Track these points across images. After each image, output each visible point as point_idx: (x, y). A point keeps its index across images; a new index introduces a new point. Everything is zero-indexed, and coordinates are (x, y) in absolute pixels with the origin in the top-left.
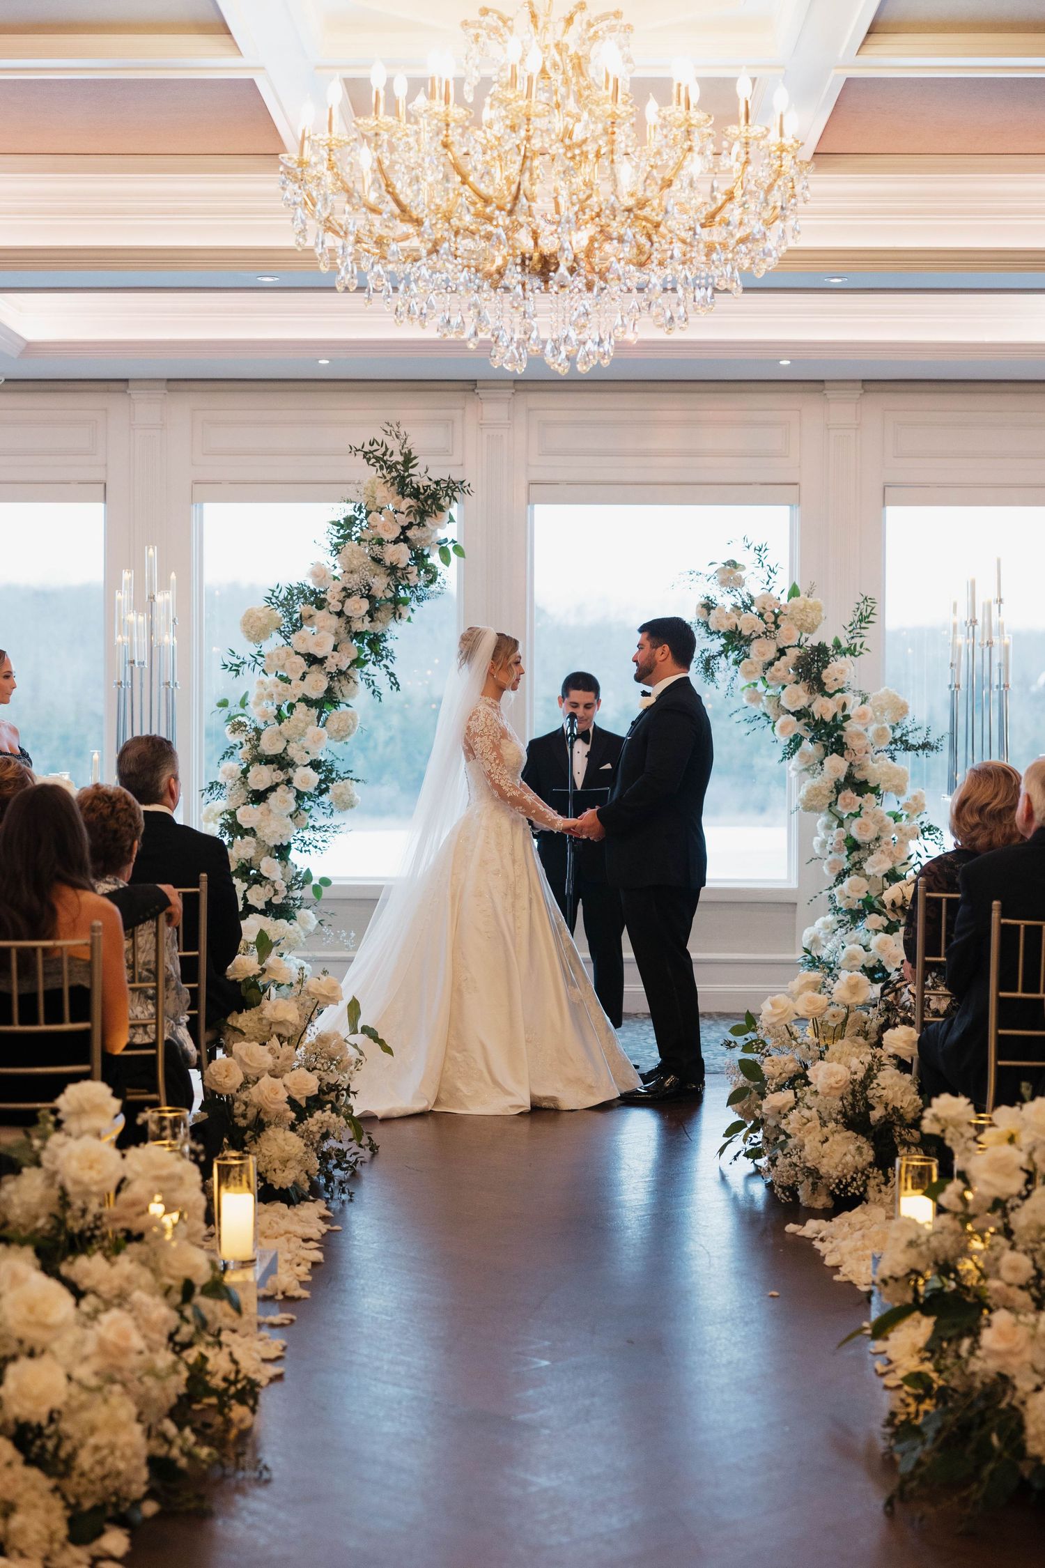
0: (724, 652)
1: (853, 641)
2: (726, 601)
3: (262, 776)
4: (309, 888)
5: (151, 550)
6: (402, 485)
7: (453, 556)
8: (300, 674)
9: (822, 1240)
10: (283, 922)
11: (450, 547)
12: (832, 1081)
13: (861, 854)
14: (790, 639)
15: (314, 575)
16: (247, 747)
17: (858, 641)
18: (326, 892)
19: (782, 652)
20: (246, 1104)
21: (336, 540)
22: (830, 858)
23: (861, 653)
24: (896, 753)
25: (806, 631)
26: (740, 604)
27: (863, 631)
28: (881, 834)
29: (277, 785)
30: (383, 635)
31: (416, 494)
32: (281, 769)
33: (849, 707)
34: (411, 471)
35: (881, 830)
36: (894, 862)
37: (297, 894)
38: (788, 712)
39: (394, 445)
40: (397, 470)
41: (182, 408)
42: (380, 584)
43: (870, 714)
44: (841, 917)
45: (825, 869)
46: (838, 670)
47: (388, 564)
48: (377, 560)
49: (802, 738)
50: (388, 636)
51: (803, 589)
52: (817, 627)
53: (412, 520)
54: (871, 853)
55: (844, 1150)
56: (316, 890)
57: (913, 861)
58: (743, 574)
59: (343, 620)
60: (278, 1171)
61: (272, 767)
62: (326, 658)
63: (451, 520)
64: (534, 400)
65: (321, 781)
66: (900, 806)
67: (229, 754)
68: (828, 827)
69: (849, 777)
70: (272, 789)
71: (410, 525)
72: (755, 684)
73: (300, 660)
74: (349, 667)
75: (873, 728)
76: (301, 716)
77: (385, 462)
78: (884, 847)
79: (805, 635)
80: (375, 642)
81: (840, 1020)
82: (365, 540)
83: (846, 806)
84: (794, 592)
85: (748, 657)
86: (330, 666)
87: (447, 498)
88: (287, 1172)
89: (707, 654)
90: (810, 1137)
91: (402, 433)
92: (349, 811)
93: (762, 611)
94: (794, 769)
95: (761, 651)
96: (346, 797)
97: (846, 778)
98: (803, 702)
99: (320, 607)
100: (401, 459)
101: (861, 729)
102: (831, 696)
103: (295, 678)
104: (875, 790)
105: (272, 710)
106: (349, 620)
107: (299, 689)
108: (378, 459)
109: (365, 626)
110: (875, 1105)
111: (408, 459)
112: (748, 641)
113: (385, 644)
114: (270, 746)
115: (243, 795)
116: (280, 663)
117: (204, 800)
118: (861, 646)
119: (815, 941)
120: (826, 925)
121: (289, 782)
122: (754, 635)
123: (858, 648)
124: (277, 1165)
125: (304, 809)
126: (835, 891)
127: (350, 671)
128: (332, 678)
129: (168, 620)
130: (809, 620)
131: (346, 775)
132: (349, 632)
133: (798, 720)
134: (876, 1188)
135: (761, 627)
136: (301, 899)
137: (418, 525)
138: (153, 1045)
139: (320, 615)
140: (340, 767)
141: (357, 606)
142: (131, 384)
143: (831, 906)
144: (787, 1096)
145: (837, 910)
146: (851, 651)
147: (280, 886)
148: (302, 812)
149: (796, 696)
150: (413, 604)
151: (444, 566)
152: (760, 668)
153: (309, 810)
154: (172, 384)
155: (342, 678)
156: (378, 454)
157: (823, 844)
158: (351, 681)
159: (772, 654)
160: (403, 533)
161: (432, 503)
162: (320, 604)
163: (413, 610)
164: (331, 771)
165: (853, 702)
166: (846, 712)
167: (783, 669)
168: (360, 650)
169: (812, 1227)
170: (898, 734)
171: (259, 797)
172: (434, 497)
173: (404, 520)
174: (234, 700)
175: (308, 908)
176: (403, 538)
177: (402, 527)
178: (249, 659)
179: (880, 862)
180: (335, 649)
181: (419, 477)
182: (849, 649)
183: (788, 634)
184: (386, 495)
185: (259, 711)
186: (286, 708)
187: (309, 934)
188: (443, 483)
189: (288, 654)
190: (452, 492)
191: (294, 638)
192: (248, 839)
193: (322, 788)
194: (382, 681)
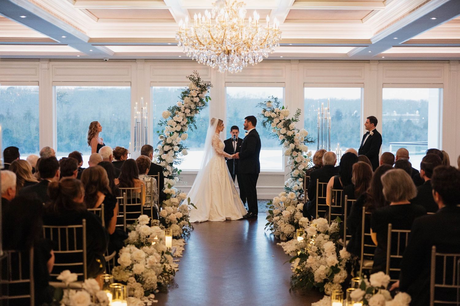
0: (268, 121)
1: (296, 119)
2: (268, 110)
3: (167, 148)
4: (177, 173)
5: (142, 98)
6: (198, 85)
7: (209, 100)
8: (175, 126)
9: (284, 246)
10: (171, 180)
11: (208, 98)
13: (298, 165)
15: (178, 104)
16: (164, 141)
17: (297, 118)
18: (180, 173)
19: (280, 121)
20: (168, 219)
21: (183, 96)
22: (291, 166)
24: (305, 143)
25: (286, 116)
26: (271, 110)
27: (298, 116)
29: (170, 150)
30: (193, 117)
32: (171, 146)
33: (295, 133)
34: (199, 82)
35: (302, 160)
36: (304, 167)
37: (174, 173)
38: (282, 134)
39: (196, 76)
40: (196, 81)
41: (148, 65)
42: (193, 106)
43: (300, 135)
44: (293, 179)
45: (290, 168)
46: (293, 125)
47: (194, 102)
48: (192, 101)
49: (285, 140)
51: (285, 107)
52: (288, 115)
54: (300, 165)
57: (309, 166)
58: (272, 104)
59: (184, 114)
61: (169, 146)
62: (181, 122)
63: (208, 92)
65: (180, 149)
66: (306, 155)
67: (159, 143)
68: (290, 159)
69: (295, 148)
70: (169, 151)
71: (199, 93)
72: (274, 128)
73: (175, 123)
75: (300, 138)
76: (175, 135)
77: (194, 80)
78: (303, 164)
80: (191, 119)
81: (289, 202)
82: (189, 97)
83: (294, 155)
84: (283, 108)
85: (273, 122)
86: (182, 124)
87: (207, 88)
88: (176, 233)
89: (264, 121)
91: (197, 73)
92: (186, 155)
93: (276, 112)
94: (283, 146)
95: (276, 121)
96: (185, 153)
98: (285, 132)
100: (197, 79)
101: (298, 138)
102: (291, 131)
104: (301, 151)
105: (169, 134)
106: (186, 114)
107: (175, 129)
108: (192, 79)
109: (189, 115)
111: (199, 79)
112: (273, 119)
113: (194, 119)
114: (168, 141)
115: (163, 152)
116: (171, 123)
118: (298, 120)
119: (287, 184)
120: (290, 180)
121: (173, 149)
122: (274, 117)
126: (292, 173)
127: (186, 125)
128: (182, 127)
129: (145, 113)
130: (286, 114)
131: (185, 148)
132: (186, 116)
133: (284, 136)
135: (276, 115)
136: (175, 175)
137: (201, 93)
138: (150, 208)
139: (180, 113)
140: (184, 146)
141: (187, 111)
142: (137, 60)
143: (291, 176)
145: (293, 177)
146: (296, 121)
147: (171, 172)
148: (175, 156)
149: (283, 131)
151: (207, 102)
152: (276, 125)
153: (177, 155)
154: (146, 60)
155: (184, 126)
156: (192, 78)
157: (290, 162)
158: (186, 127)
159: (278, 121)
161: (204, 89)
162: (180, 110)
163: (200, 111)
164: (182, 147)
165: (296, 131)
166: (294, 134)
167: (281, 125)
168: (188, 120)
169: (282, 244)
170: (306, 138)
171: (166, 152)
172: (204, 87)
173: (198, 92)
174: (161, 131)
175: (177, 177)
176: (198, 96)
177: (197, 94)
178: (164, 122)
179: (302, 167)
180: (183, 120)
181: (201, 83)
183: (282, 117)
184: (194, 87)
185: (166, 134)
186: (172, 133)
187: (177, 182)
188: (206, 84)
189: (172, 121)
190: (208, 86)
191: (174, 118)
192: (164, 162)
193: (180, 151)
194: (193, 127)
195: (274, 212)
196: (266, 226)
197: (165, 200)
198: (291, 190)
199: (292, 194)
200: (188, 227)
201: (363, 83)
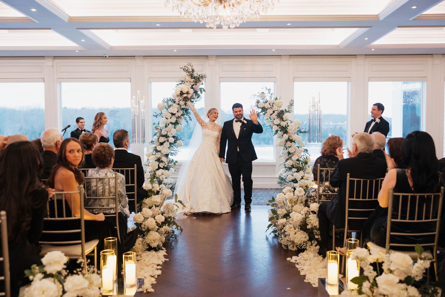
0: (262, 112)
1: (289, 109)
2: (261, 101)
3: (162, 139)
4: (173, 163)
5: (139, 92)
6: (192, 76)
7: (203, 92)
8: (170, 117)
9: (297, 264)
10: (167, 171)
11: (202, 90)
12: (298, 219)
13: (291, 155)
14: (276, 109)
15: (173, 96)
16: (159, 133)
18: (176, 164)
19: (274, 112)
20: (145, 225)
22: (284, 156)
24: (298, 134)
25: (279, 107)
26: (264, 102)
27: (291, 107)
28: (295, 151)
29: (165, 141)
31: (195, 78)
32: (166, 138)
34: (194, 73)
36: (298, 157)
37: (170, 164)
38: (275, 125)
39: (190, 67)
40: (191, 73)
41: (147, 62)
43: (293, 125)
44: (286, 169)
45: (283, 158)
46: (286, 116)
49: (278, 130)
51: (278, 98)
54: (293, 155)
55: (301, 236)
56: (175, 164)
57: (302, 157)
58: (266, 95)
59: (179, 106)
60: (153, 243)
61: (164, 137)
62: (176, 114)
63: (202, 84)
64: (220, 60)
65: (175, 140)
66: (299, 145)
67: (155, 135)
68: (284, 149)
69: (289, 139)
71: (193, 85)
72: (268, 119)
73: (170, 115)
74: (181, 116)
75: (294, 128)
76: (170, 126)
77: (188, 71)
78: (296, 154)
79: (279, 108)
80: (186, 110)
81: (296, 199)
83: (288, 145)
84: (276, 99)
85: (267, 113)
87: (201, 79)
88: (155, 243)
90: (292, 233)
91: (192, 65)
92: (181, 147)
93: (270, 103)
94: (276, 137)
95: (270, 111)
96: (180, 144)
98: (278, 123)
100: (191, 71)
101: (291, 128)
102: (285, 121)
103: (169, 118)
104: (294, 142)
105: (164, 125)
106: (181, 106)
107: (170, 120)
109: (183, 107)
110: (309, 224)
111: (193, 71)
112: (267, 109)
113: (188, 111)
114: (164, 133)
115: (158, 143)
116: (166, 115)
117: (150, 145)
119: (281, 174)
120: (283, 171)
121: (168, 141)
122: (268, 108)
123: (290, 111)
124: (152, 241)
125: (172, 146)
126: (286, 163)
128: (177, 118)
129: (143, 106)
130: (280, 105)
131: (180, 139)
132: (181, 108)
133: (278, 126)
134: (309, 247)
135: (269, 106)
136: (171, 166)
137: (195, 85)
138: (115, 214)
139: (174, 104)
140: (179, 137)
141: (182, 103)
142: (135, 57)
143: (284, 167)
144: (284, 220)
147: (166, 163)
149: (277, 121)
150: (194, 102)
151: (201, 94)
152: (269, 115)
154: (145, 57)
155: (179, 118)
156: (186, 69)
157: (283, 153)
158: (181, 119)
159: (272, 112)
160: (192, 87)
161: (198, 80)
162: (175, 102)
164: (177, 138)
165: (289, 122)
166: (288, 125)
167: (274, 116)
168: (183, 112)
169: (294, 259)
170: (299, 129)
171: (162, 144)
172: (199, 78)
173: (192, 84)
174: (157, 123)
175: (172, 168)
178: (159, 114)
179: (296, 157)
180: (178, 112)
181: (195, 74)
182: (288, 111)
183: (275, 108)
184: (188, 78)
185: (162, 125)
186: (167, 125)
187: (172, 173)
188: (200, 76)
189: (167, 113)
190: (202, 77)
191: (169, 109)
192: (159, 153)
193: (175, 142)
194: (188, 119)
195: (278, 212)
196: (268, 228)
197: (146, 198)
198: (285, 180)
199: (300, 190)
200: (175, 228)
201: (350, 77)
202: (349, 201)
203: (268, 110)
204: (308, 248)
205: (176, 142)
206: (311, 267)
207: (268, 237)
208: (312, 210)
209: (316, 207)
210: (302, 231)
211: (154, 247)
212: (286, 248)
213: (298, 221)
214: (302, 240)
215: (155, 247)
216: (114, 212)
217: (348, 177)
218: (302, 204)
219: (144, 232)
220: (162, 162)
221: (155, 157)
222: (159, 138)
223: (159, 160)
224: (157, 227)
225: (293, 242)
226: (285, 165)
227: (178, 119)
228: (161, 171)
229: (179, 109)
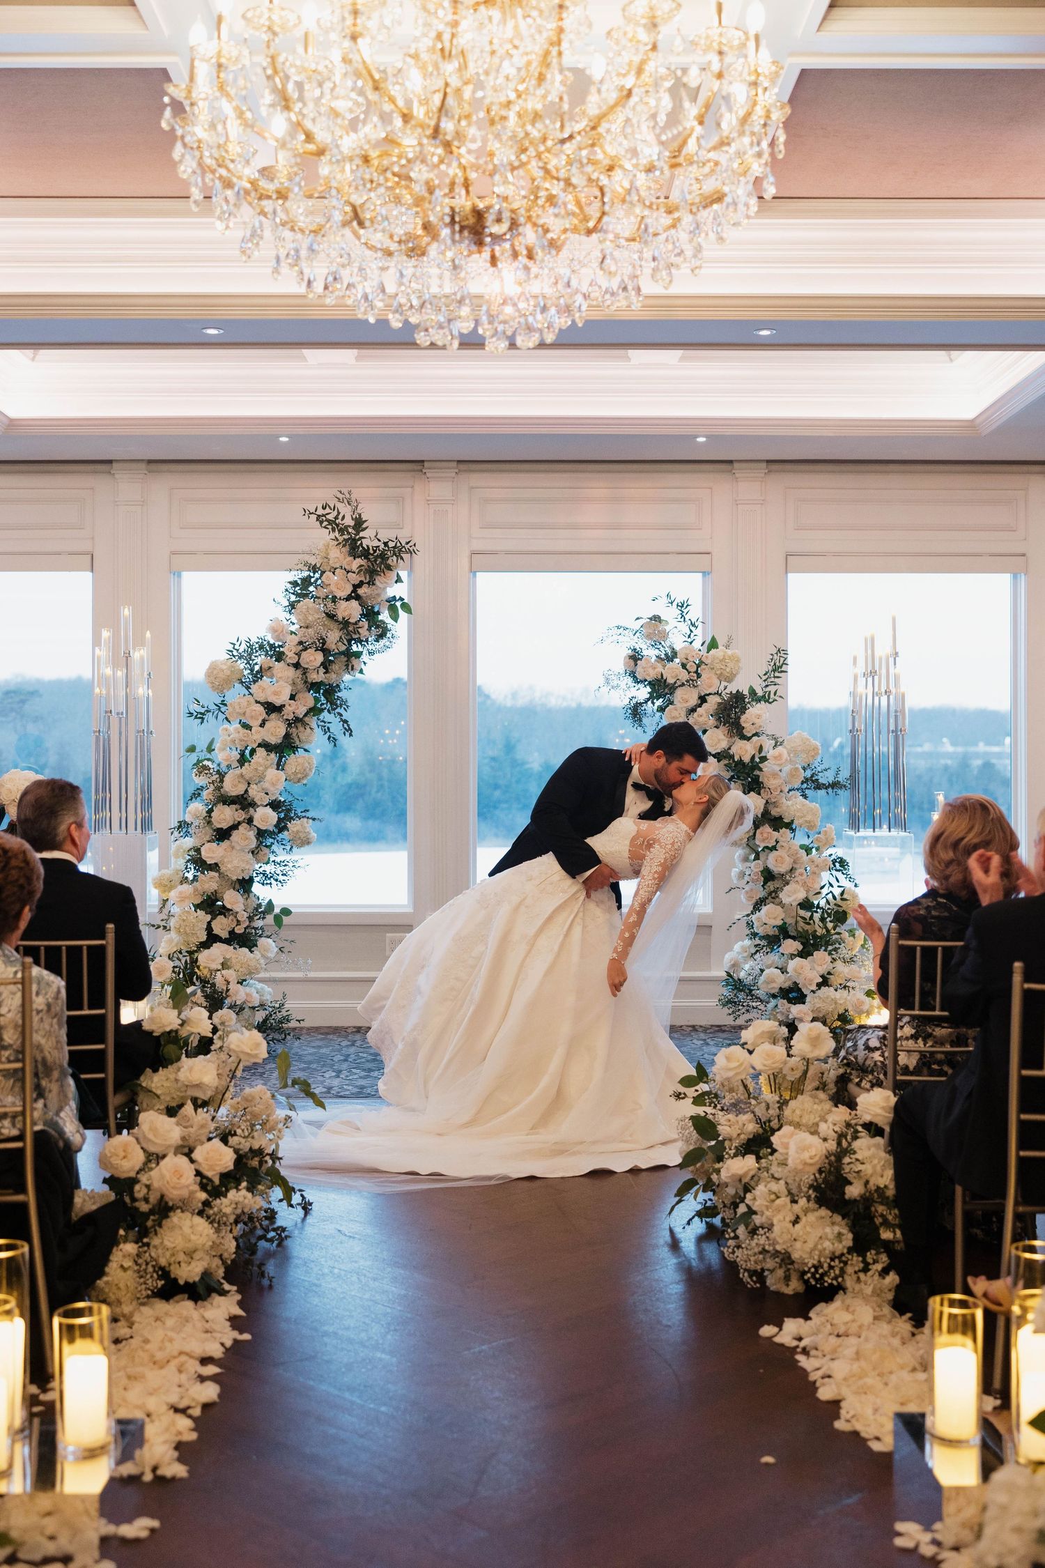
0: (651, 698)
1: (768, 689)
2: (651, 653)
3: (223, 816)
4: (270, 919)
5: (126, 610)
6: (354, 548)
7: (402, 613)
8: (260, 722)
9: (805, 1352)
10: (245, 950)
11: (398, 604)
12: (806, 1156)
13: (777, 884)
14: (710, 687)
15: (274, 630)
16: (212, 787)
17: (772, 689)
18: (286, 920)
19: (703, 699)
20: (148, 1187)
21: (293, 598)
22: (747, 888)
23: (775, 700)
24: (807, 792)
25: (725, 680)
26: (663, 656)
27: (776, 680)
28: (795, 866)
29: (239, 823)
30: (338, 686)
32: (243, 809)
33: (765, 749)
34: (362, 534)
35: (795, 862)
36: (807, 891)
37: (259, 923)
39: (345, 510)
40: (348, 533)
41: (162, 487)
42: (333, 637)
43: (785, 755)
44: (757, 941)
45: (743, 898)
46: (754, 715)
47: (340, 619)
48: (331, 616)
50: (342, 686)
51: (721, 641)
52: (735, 675)
53: (363, 579)
54: (787, 883)
55: (819, 1232)
56: (278, 920)
57: (825, 891)
58: (668, 628)
59: (299, 672)
60: (182, 1264)
61: (234, 807)
62: (284, 705)
63: (399, 580)
64: (476, 479)
65: (280, 820)
66: (811, 840)
67: (196, 795)
68: (746, 859)
69: (766, 813)
70: (235, 827)
71: (361, 584)
73: (260, 709)
74: (305, 715)
75: (787, 769)
76: (260, 760)
77: (337, 525)
78: (799, 878)
79: (724, 684)
80: (330, 692)
81: (798, 1074)
82: (319, 598)
83: (763, 840)
84: (713, 644)
85: (672, 703)
86: (288, 712)
87: (395, 558)
88: (193, 1264)
89: (634, 701)
90: (780, 1217)
91: (353, 499)
92: (306, 848)
93: (685, 661)
95: (685, 697)
96: (302, 835)
97: (763, 815)
98: (723, 745)
99: (278, 660)
100: (352, 523)
101: (776, 769)
102: (749, 739)
103: (255, 724)
104: (789, 826)
105: (236, 755)
106: (305, 671)
107: (258, 735)
108: (330, 522)
109: (318, 677)
110: (852, 1180)
111: (359, 524)
112: (673, 688)
113: (339, 694)
114: (232, 786)
115: (209, 833)
116: (241, 711)
117: (173, 838)
118: (775, 694)
119: (735, 965)
120: (744, 949)
121: (250, 821)
122: (679, 683)
123: (772, 695)
124: (181, 1257)
125: (266, 846)
126: (754, 917)
127: (306, 719)
128: (289, 725)
129: (143, 674)
130: (728, 670)
131: (303, 814)
132: (306, 682)
133: (719, 761)
134: (855, 1277)
135: (684, 676)
136: (262, 928)
137: (369, 583)
138: (21, 1138)
139: (278, 667)
140: (298, 807)
141: (312, 658)
142: (114, 465)
143: (749, 932)
144: (749, 1162)
145: (755, 936)
146: (765, 699)
147: (243, 916)
148: (263, 848)
149: (718, 739)
150: (365, 657)
151: (393, 622)
153: (271, 846)
154: (153, 466)
155: (299, 725)
156: (331, 517)
157: (742, 875)
158: (308, 727)
159: (694, 701)
160: (354, 591)
161: (381, 563)
162: (280, 657)
163: (365, 663)
164: (289, 810)
165: (768, 744)
166: (763, 754)
167: (705, 715)
168: (317, 700)
169: (790, 1331)
170: (808, 773)
171: (222, 835)
172: (383, 556)
173: (355, 579)
174: (202, 745)
175: (269, 937)
176: (354, 596)
177: (354, 585)
178: (213, 707)
179: (795, 892)
180: (292, 697)
181: (369, 539)
182: (764, 696)
183: (709, 682)
184: (338, 555)
185: (224, 756)
186: (247, 752)
187: (269, 961)
188: (391, 544)
189: (249, 703)
190: (399, 551)
191: (254, 688)
192: (212, 874)
193: (281, 827)
194: (336, 727)
195: (724, 1130)
196: (678, 1198)
197: (155, 1070)
198: (752, 990)
199: (814, 1034)
200: (281, 1201)
201: (1024, 555)
202: (1023, 1080)
203: (679, 693)
204: (849, 1282)
205: (285, 828)
206: (863, 1363)
207: (680, 1234)
208: (867, 1118)
209: (883, 1108)
210: (824, 1212)
211: (187, 1283)
212: (755, 1283)
213: (807, 1169)
214: (825, 1249)
215: (191, 1281)
216: (15, 1132)
217: (1017, 978)
218: (821, 1095)
219: (146, 1216)
220: (224, 911)
221: (196, 890)
222: (210, 811)
223: (210, 905)
224: (203, 1196)
225: (786, 1259)
226: (750, 925)
227: (293, 730)
228: (218, 950)
229: (300, 685)
